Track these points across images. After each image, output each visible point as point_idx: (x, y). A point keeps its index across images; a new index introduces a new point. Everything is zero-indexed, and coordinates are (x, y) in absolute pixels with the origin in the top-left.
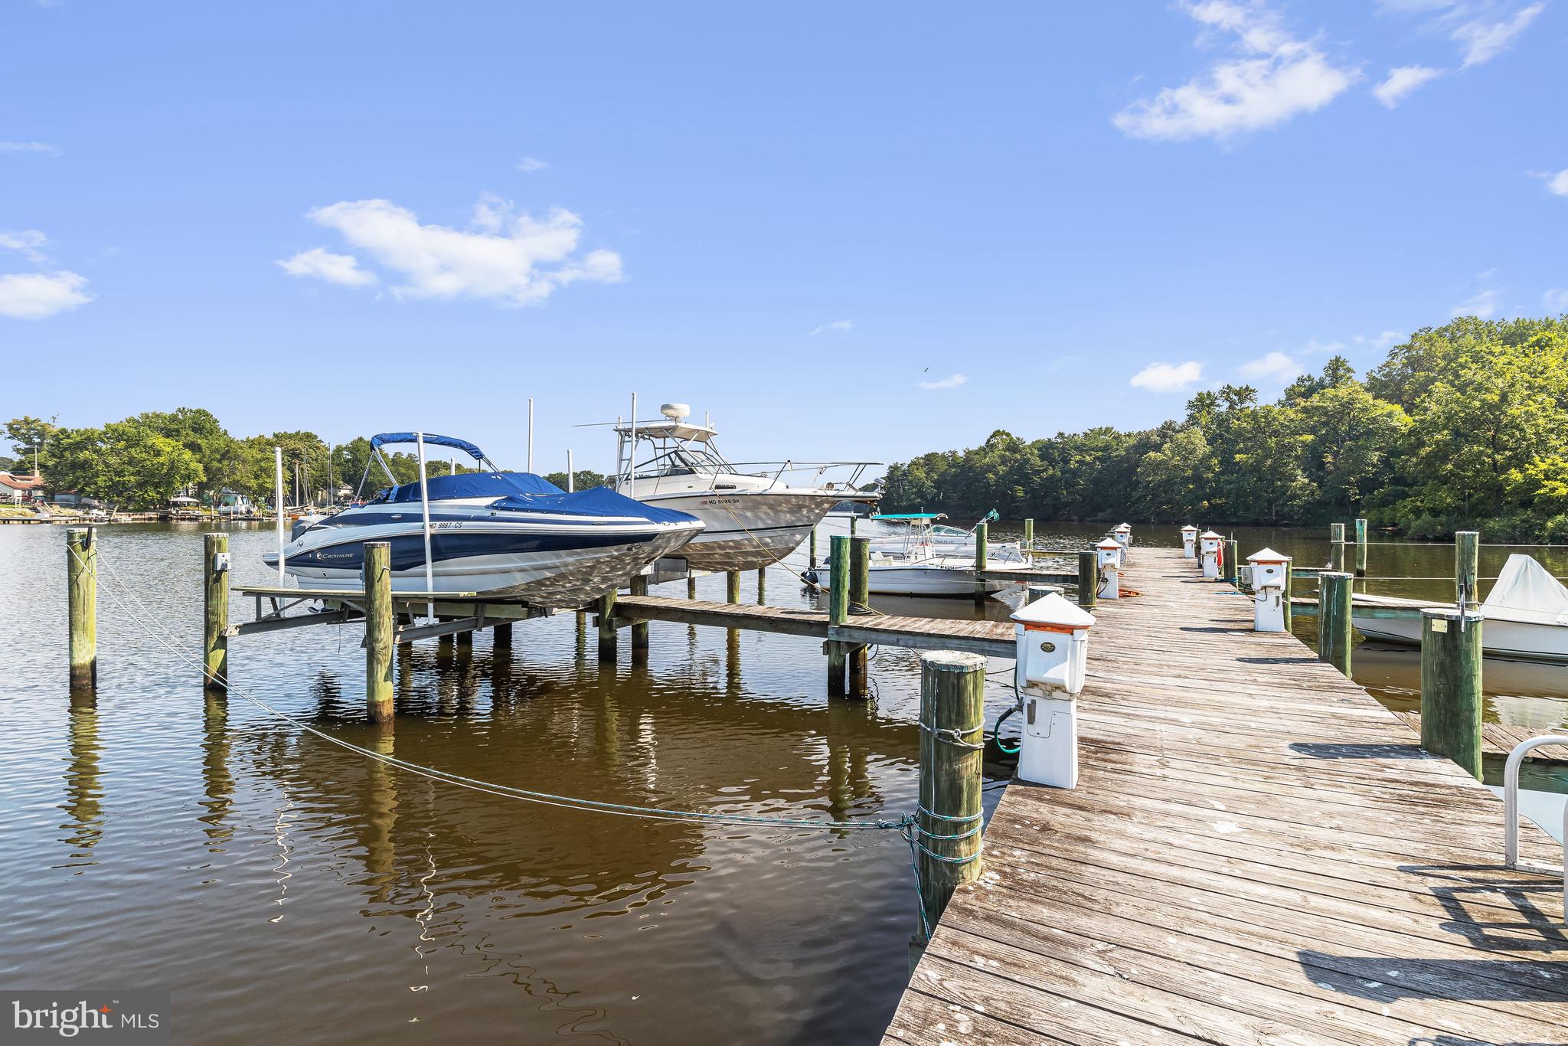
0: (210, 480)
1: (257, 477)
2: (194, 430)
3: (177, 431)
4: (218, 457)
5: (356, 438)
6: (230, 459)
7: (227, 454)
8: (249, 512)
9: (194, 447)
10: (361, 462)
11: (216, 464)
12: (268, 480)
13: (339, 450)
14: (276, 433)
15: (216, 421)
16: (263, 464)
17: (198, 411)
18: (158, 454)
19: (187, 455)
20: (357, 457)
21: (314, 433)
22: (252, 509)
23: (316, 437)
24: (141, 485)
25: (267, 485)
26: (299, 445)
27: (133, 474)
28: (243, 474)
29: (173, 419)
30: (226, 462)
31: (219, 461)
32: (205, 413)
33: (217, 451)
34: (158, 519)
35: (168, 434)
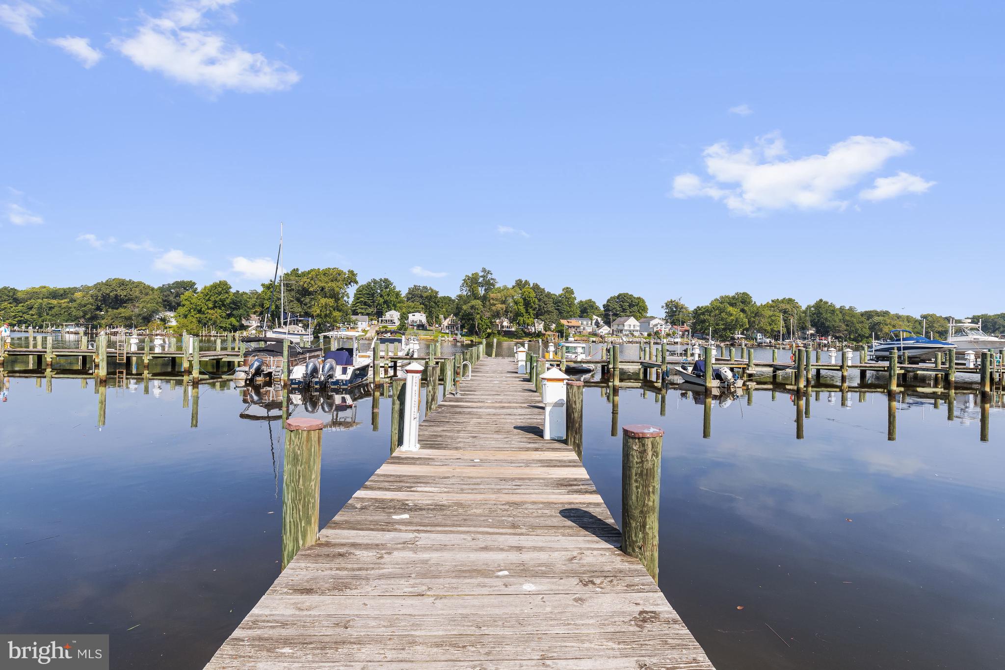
0: (750, 326)
1: (770, 324)
2: (742, 303)
3: (735, 303)
4: (754, 315)
5: (818, 300)
6: (759, 316)
7: (757, 314)
8: (770, 342)
9: (743, 311)
10: (822, 314)
11: (752, 319)
12: (775, 326)
13: (809, 307)
14: (773, 300)
15: (751, 297)
16: (773, 318)
17: (744, 293)
18: (731, 315)
19: (742, 315)
20: (819, 311)
21: (793, 299)
22: (772, 341)
23: (794, 300)
24: (724, 329)
25: (775, 329)
26: (788, 306)
27: (722, 325)
28: (764, 323)
29: (733, 298)
30: (757, 318)
31: (754, 317)
32: (748, 295)
33: (753, 312)
34: (730, 345)
35: (732, 305)
